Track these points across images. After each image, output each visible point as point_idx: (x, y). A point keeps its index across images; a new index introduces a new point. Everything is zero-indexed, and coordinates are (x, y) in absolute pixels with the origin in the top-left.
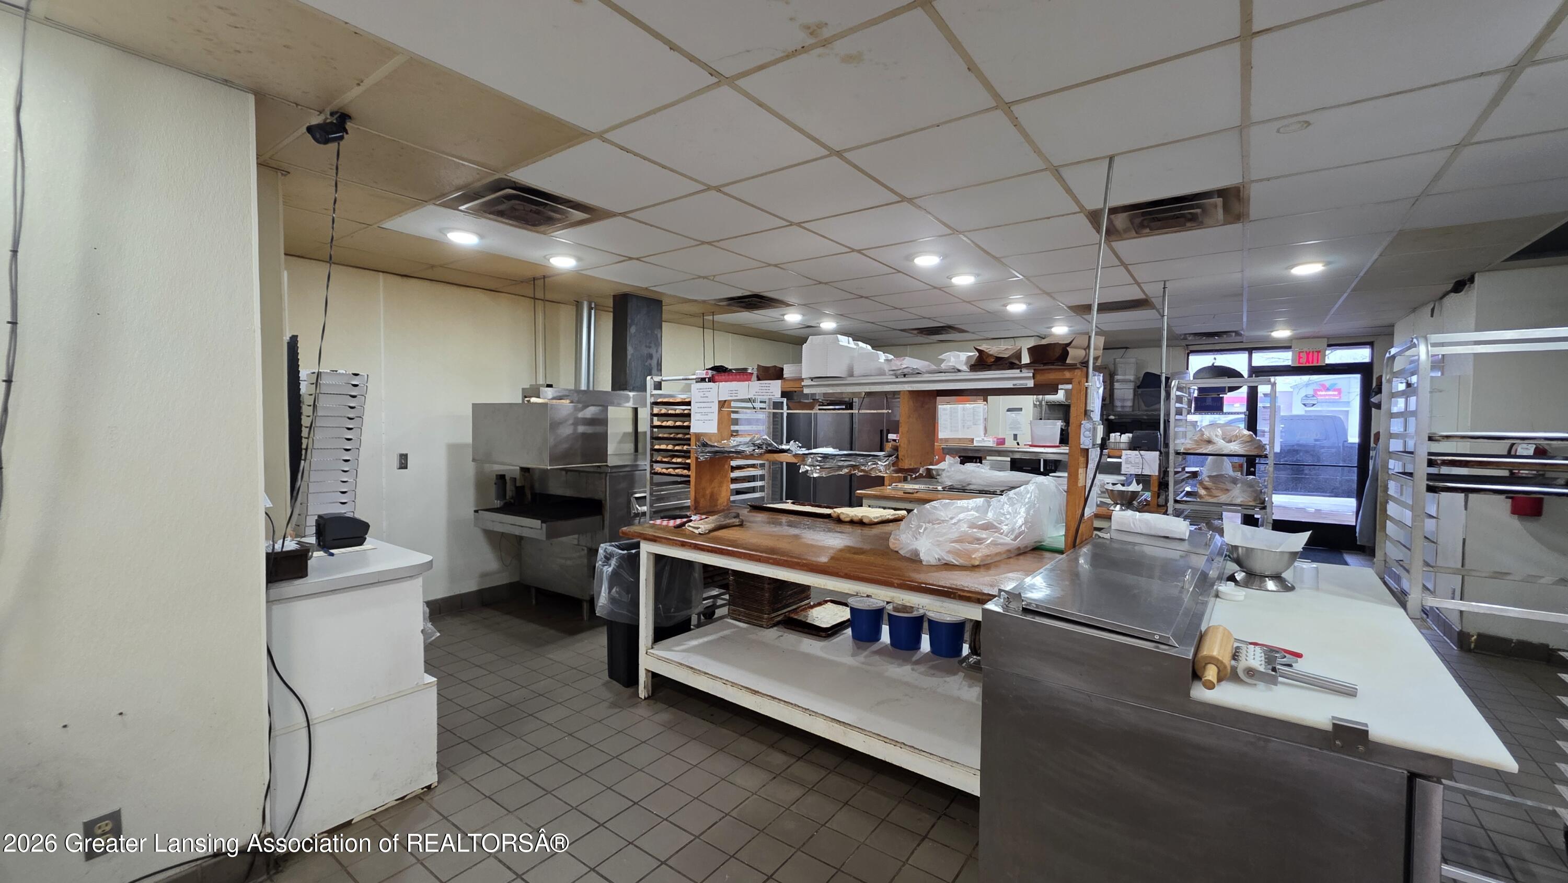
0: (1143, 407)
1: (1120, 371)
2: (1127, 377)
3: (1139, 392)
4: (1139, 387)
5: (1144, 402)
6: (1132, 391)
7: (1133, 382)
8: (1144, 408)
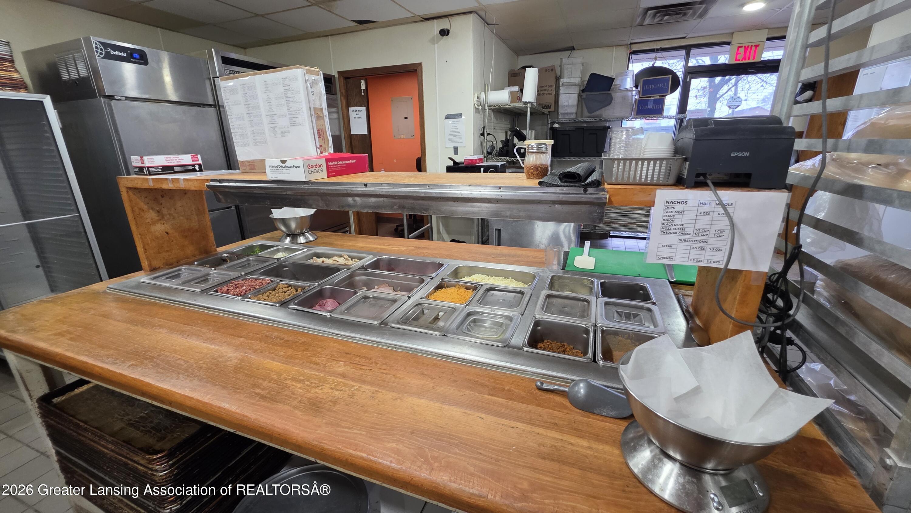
0: (586, 113)
1: (566, 73)
2: (573, 80)
3: (584, 96)
4: (583, 91)
5: (587, 107)
6: (576, 96)
7: (578, 85)
8: (588, 115)
